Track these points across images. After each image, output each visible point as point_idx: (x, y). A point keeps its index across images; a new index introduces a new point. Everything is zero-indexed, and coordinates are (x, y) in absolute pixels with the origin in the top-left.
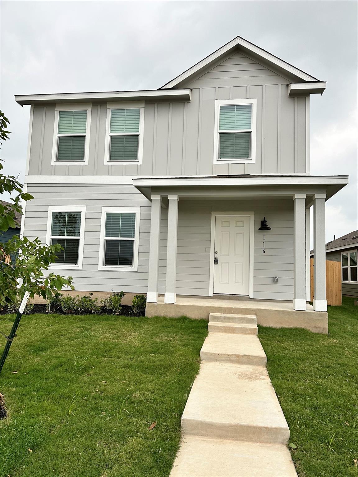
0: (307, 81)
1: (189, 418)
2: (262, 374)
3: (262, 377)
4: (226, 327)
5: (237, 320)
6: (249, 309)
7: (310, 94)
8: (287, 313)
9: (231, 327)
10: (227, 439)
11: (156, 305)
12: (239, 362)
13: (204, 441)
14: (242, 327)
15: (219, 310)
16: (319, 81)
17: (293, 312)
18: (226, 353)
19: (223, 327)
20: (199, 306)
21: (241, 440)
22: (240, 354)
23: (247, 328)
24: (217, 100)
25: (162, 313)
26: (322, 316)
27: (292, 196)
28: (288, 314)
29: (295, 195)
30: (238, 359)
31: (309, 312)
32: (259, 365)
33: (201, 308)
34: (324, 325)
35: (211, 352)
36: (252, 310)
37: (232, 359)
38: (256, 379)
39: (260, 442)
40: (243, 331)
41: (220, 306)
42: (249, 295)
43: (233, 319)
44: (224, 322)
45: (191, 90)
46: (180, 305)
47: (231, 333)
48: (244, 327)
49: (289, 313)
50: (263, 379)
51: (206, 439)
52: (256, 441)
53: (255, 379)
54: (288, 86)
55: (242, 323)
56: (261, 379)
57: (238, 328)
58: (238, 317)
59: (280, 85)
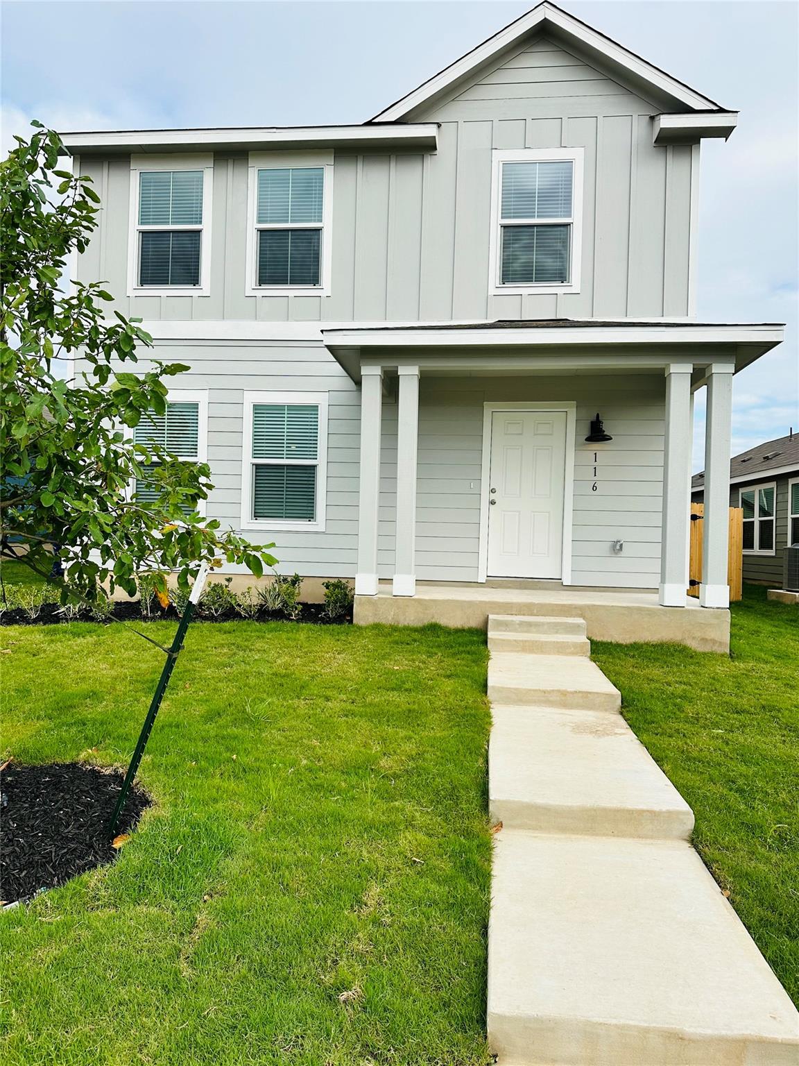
0: (696, 108)
1: (504, 799)
2: (618, 726)
3: (617, 731)
4: (526, 641)
5: (546, 627)
6: (570, 605)
7: (702, 139)
8: (647, 612)
9: (536, 641)
10: (577, 834)
11: (376, 600)
12: (565, 705)
13: (535, 837)
14: (559, 641)
15: (507, 608)
16: (721, 110)
17: (659, 610)
18: (541, 689)
19: (520, 641)
20: (465, 601)
21: (604, 835)
22: (569, 690)
23: (568, 642)
24: (496, 149)
25: (388, 617)
26: (718, 618)
27: (663, 366)
28: (649, 615)
29: (669, 364)
30: (563, 698)
31: (692, 610)
32: (606, 710)
33: (470, 603)
34: (721, 634)
35: (509, 686)
36: (576, 608)
37: (551, 699)
38: (608, 735)
39: (639, 837)
40: (561, 649)
41: (509, 601)
42: (561, 579)
43: (537, 625)
44: (520, 632)
45: (439, 125)
46: (425, 600)
47: (536, 653)
48: (562, 640)
49: (650, 613)
50: (621, 734)
51: (539, 835)
52: (632, 836)
53: (605, 733)
54: (652, 118)
55: (557, 633)
56: (616, 734)
57: (550, 642)
58: (549, 621)
59: (635, 117)
